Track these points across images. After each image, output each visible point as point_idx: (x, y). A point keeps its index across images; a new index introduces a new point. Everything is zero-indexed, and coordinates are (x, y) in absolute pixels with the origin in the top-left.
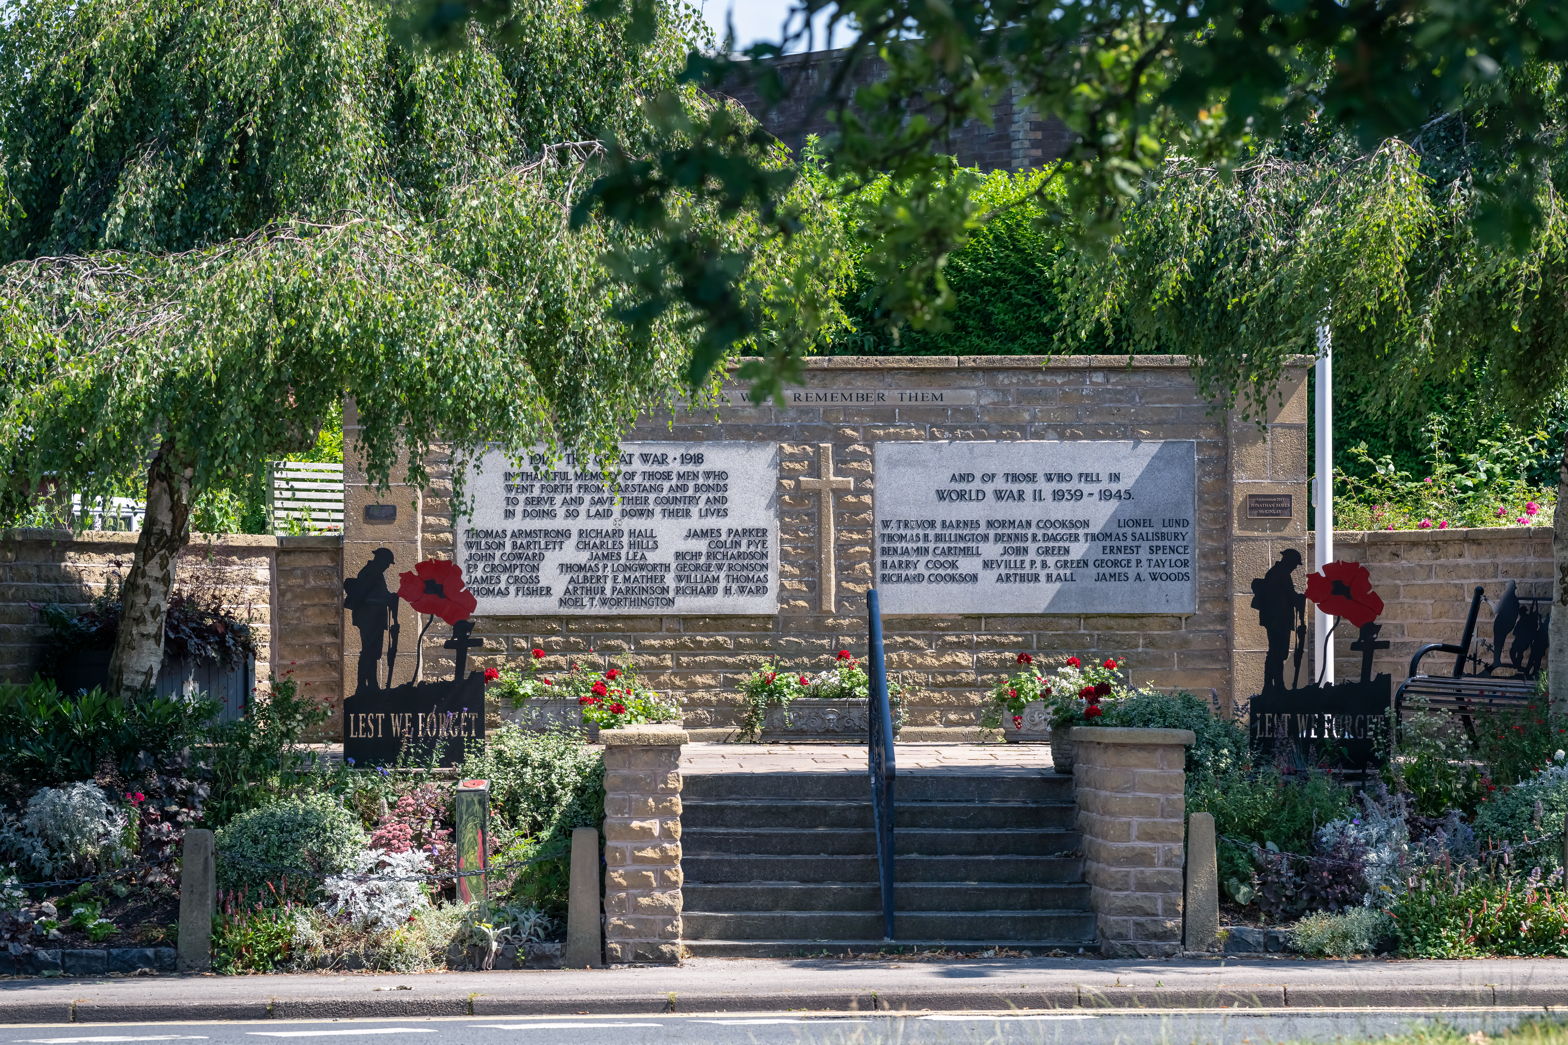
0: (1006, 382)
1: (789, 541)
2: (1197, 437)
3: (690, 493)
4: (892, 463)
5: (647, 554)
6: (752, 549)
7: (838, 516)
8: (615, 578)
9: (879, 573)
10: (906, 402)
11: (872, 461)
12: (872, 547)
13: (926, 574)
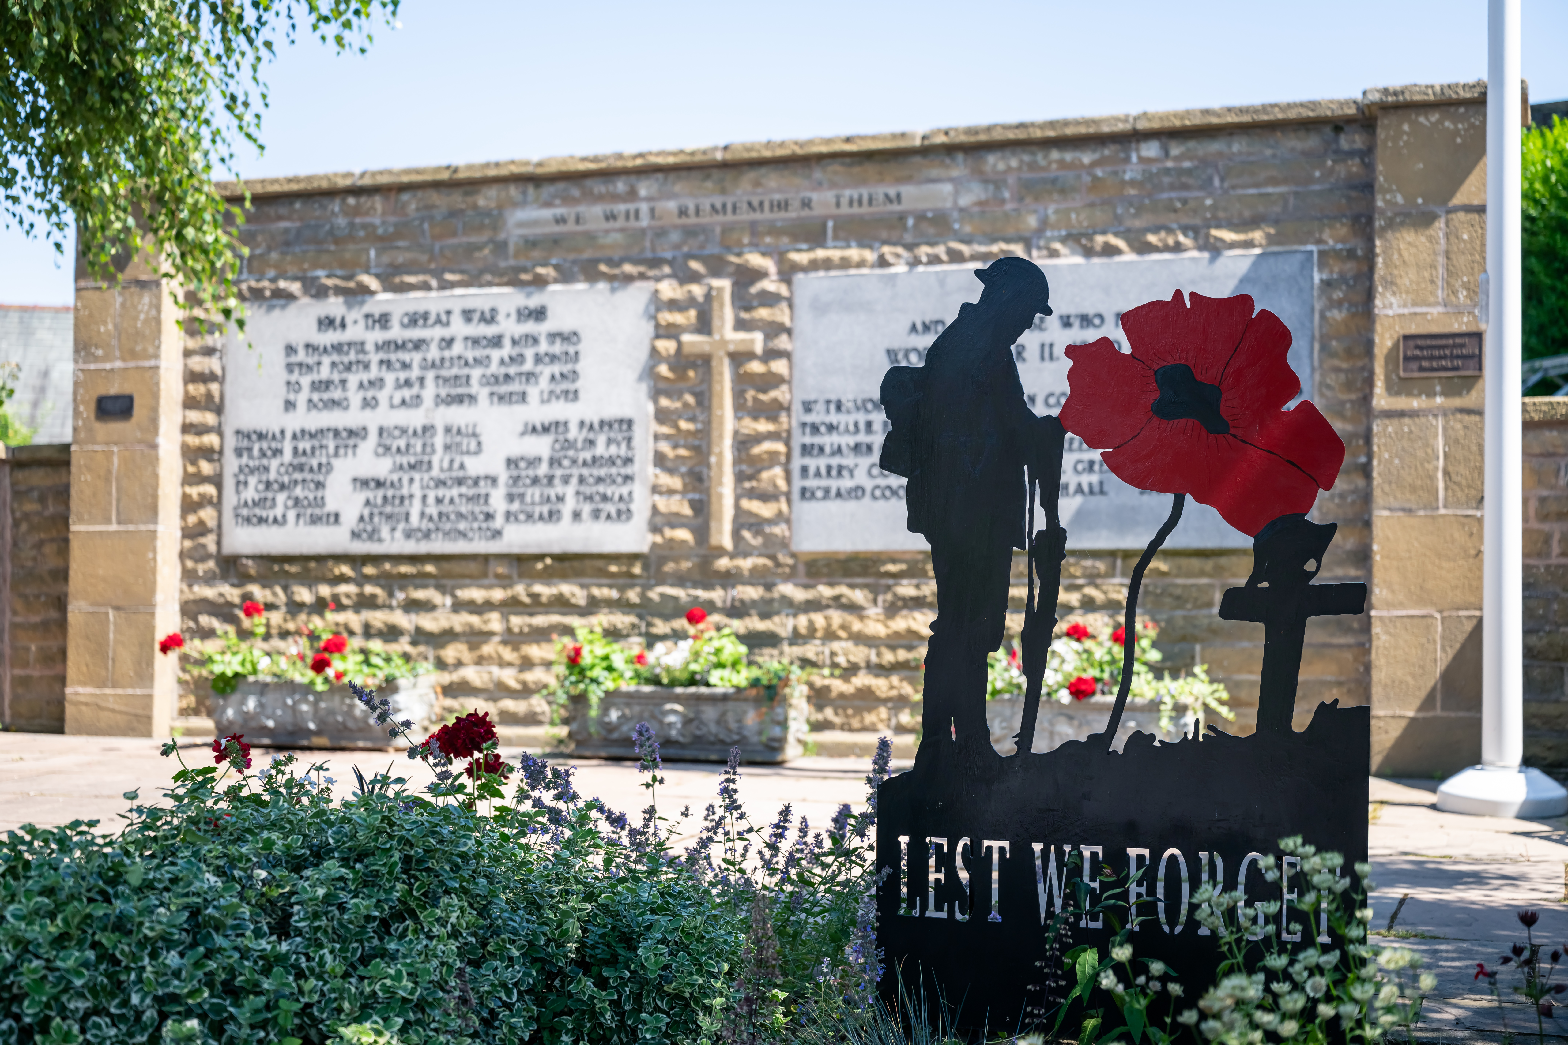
0: (1001, 166)
1: (667, 437)
2: (1319, 241)
3: (528, 366)
4: (820, 308)
5: (469, 461)
6: (613, 450)
7: (738, 395)
8: (424, 497)
9: (798, 483)
10: (845, 210)
11: (791, 306)
12: (787, 444)
13: (868, 484)
